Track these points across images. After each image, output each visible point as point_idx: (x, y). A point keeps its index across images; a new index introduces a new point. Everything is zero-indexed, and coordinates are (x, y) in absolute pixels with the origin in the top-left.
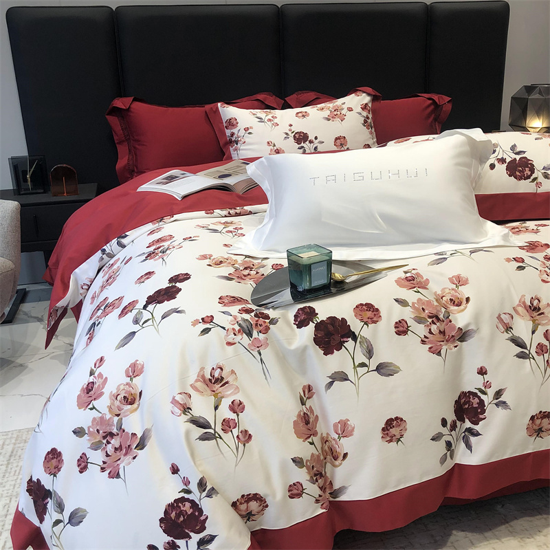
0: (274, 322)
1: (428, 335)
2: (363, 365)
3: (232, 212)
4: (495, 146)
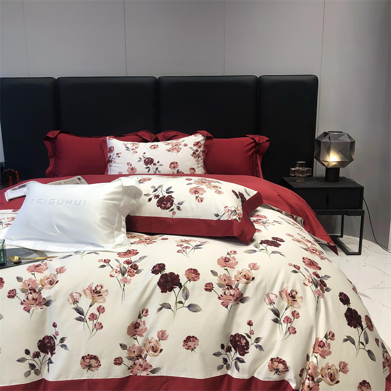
1: (26, 300)
4: (160, 187)
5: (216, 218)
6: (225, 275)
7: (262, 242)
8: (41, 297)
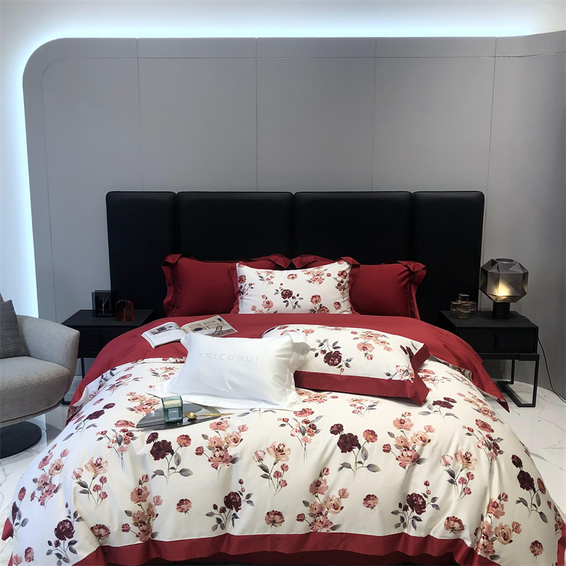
0: (134, 439)
1: (213, 457)
2: (173, 468)
3: (179, 360)
4: (325, 341)
5: (387, 378)
6: (401, 436)
7: (435, 403)
8: (227, 454)
